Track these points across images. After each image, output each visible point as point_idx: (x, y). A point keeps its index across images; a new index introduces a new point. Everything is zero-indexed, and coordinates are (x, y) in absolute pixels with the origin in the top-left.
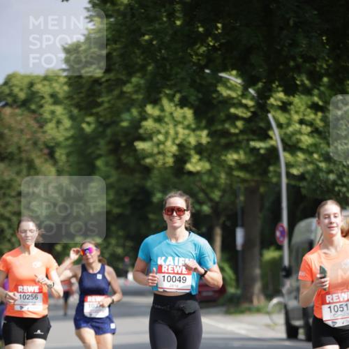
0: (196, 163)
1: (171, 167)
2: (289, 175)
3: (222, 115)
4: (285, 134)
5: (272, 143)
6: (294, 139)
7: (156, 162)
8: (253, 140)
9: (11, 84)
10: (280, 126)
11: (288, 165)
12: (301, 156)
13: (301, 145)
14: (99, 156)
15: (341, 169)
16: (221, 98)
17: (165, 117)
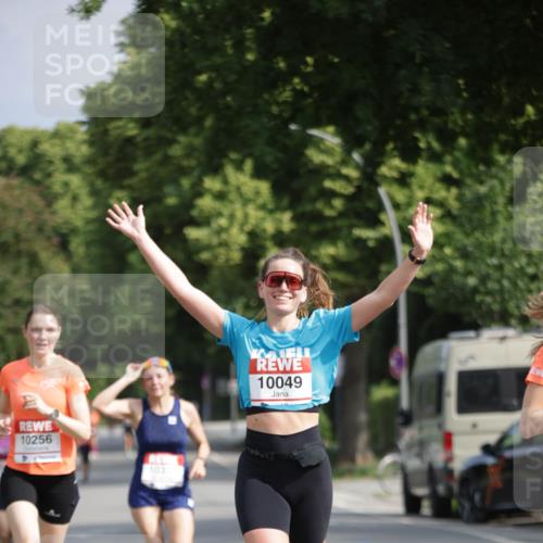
1: (238, 265)
3: (313, 190)
5: (385, 231)
7: (216, 257)
8: (358, 226)
10: (396, 206)
14: (133, 248)
15: (484, 269)
16: (310, 166)
17: (229, 192)
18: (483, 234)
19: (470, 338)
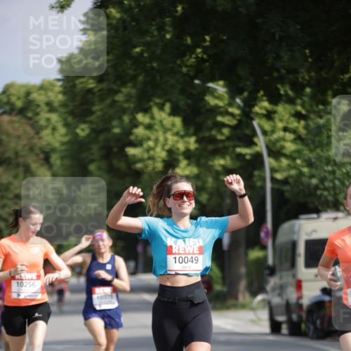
0: (185, 168)
1: (161, 171)
2: (273, 180)
3: (210, 123)
4: (270, 141)
5: (257, 149)
6: (278, 145)
7: (146, 167)
8: (239, 146)
9: (8, 93)
10: (265, 133)
11: (273, 170)
12: (285, 162)
13: (284, 151)
14: (92, 161)
15: (322, 173)
16: (208, 107)
17: (155, 124)
18: (322, 151)
19: (314, 218)
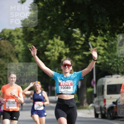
1: (56, 60)
2: (96, 63)
3: (74, 43)
5: (90, 52)
6: (98, 51)
7: (52, 59)
8: (84, 51)
9: (4, 32)
10: (93, 47)
12: (100, 57)
13: (100, 53)
15: (113, 61)
16: (73, 38)
17: (55, 44)
18: (113, 53)
19: (110, 77)
